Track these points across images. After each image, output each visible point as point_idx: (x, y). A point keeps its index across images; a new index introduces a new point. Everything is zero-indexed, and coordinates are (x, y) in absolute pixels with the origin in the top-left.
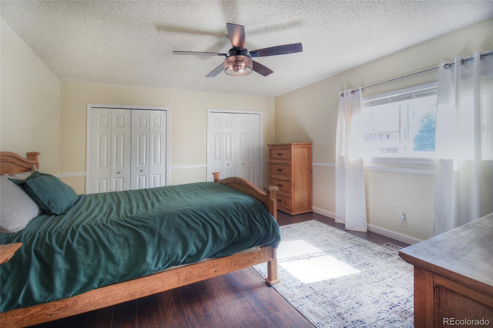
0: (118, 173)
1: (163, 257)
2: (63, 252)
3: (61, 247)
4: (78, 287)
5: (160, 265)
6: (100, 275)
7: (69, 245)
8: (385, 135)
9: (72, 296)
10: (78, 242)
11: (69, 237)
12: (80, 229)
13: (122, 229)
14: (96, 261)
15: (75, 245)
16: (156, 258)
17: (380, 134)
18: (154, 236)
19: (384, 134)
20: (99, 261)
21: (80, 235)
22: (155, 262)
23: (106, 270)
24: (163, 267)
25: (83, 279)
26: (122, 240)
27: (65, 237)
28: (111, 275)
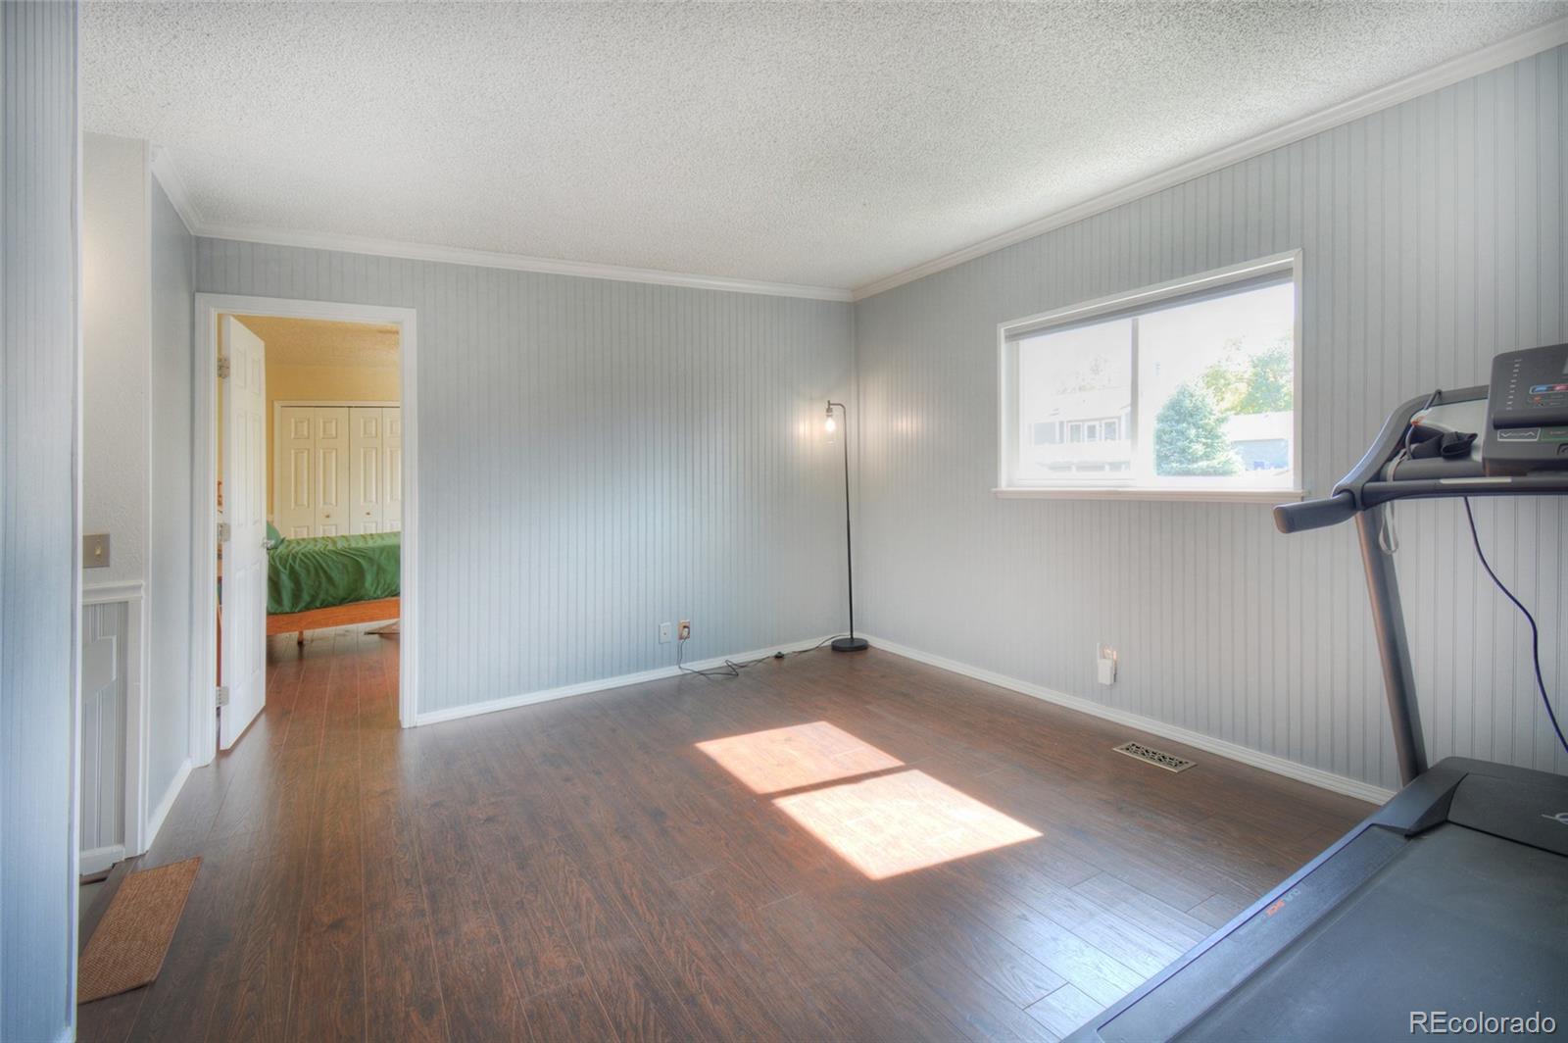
0: (328, 516)
1: (381, 586)
2: (287, 572)
3: (285, 569)
4: (302, 605)
5: (379, 593)
6: (322, 596)
7: (292, 567)
8: (1101, 426)
9: (299, 612)
10: (300, 566)
11: (290, 561)
12: (300, 555)
13: (340, 557)
14: (317, 583)
15: (297, 567)
16: (375, 585)
17: (1074, 424)
18: (372, 565)
19: (1097, 427)
20: (320, 583)
21: (301, 560)
22: (373, 589)
23: (327, 591)
24: (382, 593)
25: (306, 597)
26: (341, 567)
27: (287, 561)
28: (332, 596)
